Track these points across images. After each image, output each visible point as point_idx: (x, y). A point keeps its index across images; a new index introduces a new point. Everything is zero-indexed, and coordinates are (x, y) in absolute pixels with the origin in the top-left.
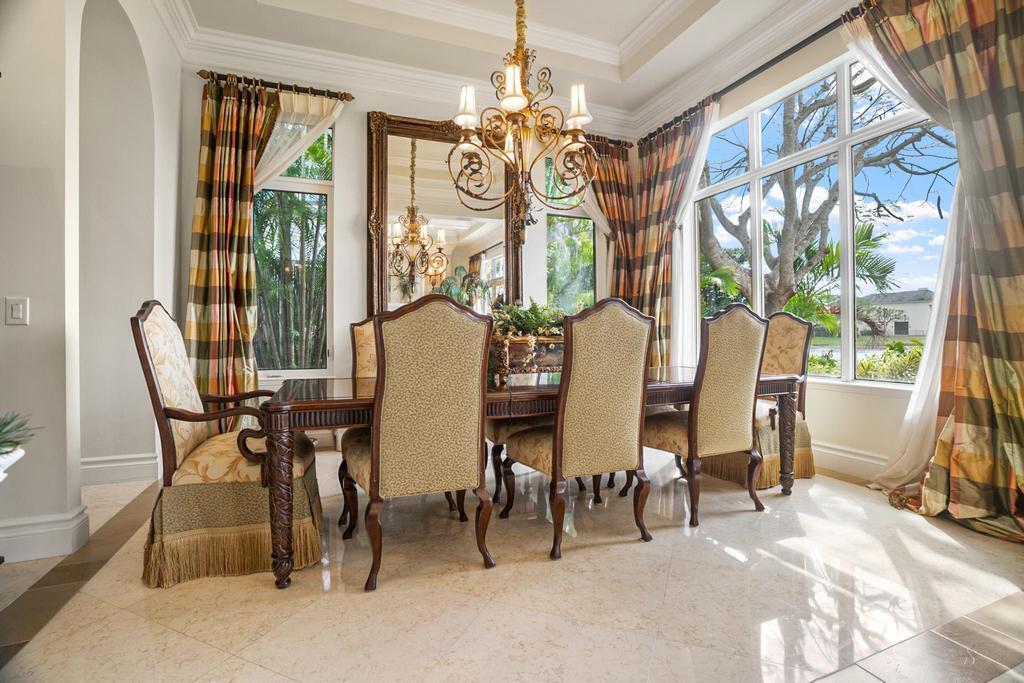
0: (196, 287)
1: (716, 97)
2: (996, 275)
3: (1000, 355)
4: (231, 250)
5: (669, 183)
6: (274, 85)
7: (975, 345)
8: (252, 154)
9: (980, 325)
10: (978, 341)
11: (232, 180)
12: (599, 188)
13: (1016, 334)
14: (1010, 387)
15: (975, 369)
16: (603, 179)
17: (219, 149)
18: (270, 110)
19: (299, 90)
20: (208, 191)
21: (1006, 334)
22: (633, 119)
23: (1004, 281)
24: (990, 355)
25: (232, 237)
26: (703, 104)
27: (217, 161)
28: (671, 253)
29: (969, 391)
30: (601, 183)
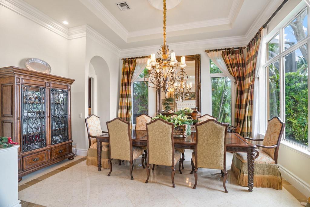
0: (120, 106)
1: (264, 27)
4: (126, 97)
5: (252, 62)
6: (135, 58)
8: (130, 75)
11: (127, 82)
12: (230, 66)
16: (231, 63)
17: (124, 75)
18: (134, 64)
19: (140, 58)
20: (122, 85)
22: (246, 37)
25: (126, 95)
26: (260, 30)
27: (124, 78)
28: (253, 88)
30: (231, 64)
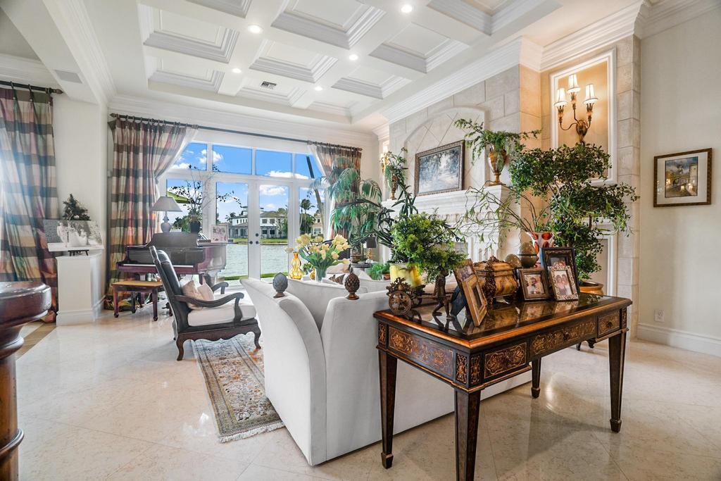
2: (16, 225)
3: (18, 255)
7: (8, 252)
9: (10, 244)
10: (9, 250)
13: (25, 248)
14: (22, 266)
15: (8, 262)
21: (21, 248)
23: (19, 227)
24: (15, 256)
29: (6, 271)
